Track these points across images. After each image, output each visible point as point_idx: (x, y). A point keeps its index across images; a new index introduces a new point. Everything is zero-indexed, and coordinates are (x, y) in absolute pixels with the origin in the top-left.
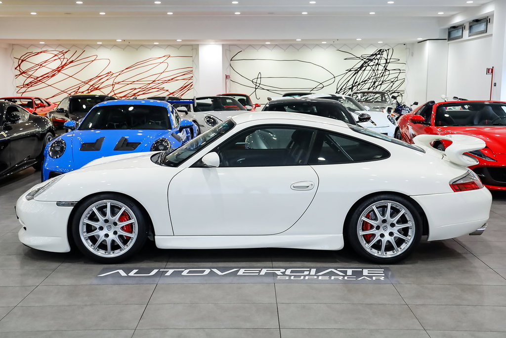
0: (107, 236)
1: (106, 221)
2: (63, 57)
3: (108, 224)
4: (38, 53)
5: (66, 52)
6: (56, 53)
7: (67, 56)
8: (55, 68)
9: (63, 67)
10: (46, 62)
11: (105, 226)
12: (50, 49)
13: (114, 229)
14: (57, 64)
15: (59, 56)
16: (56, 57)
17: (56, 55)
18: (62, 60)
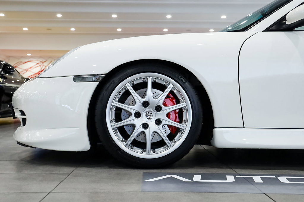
0: (145, 126)
1: (146, 104)
2: (42, 65)
3: (147, 109)
4: (26, 62)
5: (45, 62)
6: (38, 62)
7: (45, 64)
8: (37, 72)
9: (42, 71)
10: (31, 68)
11: (144, 112)
12: (34, 60)
13: (156, 116)
14: (38, 69)
15: (40, 64)
16: (38, 65)
17: (38, 64)
18: (42, 67)
